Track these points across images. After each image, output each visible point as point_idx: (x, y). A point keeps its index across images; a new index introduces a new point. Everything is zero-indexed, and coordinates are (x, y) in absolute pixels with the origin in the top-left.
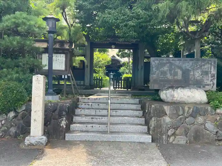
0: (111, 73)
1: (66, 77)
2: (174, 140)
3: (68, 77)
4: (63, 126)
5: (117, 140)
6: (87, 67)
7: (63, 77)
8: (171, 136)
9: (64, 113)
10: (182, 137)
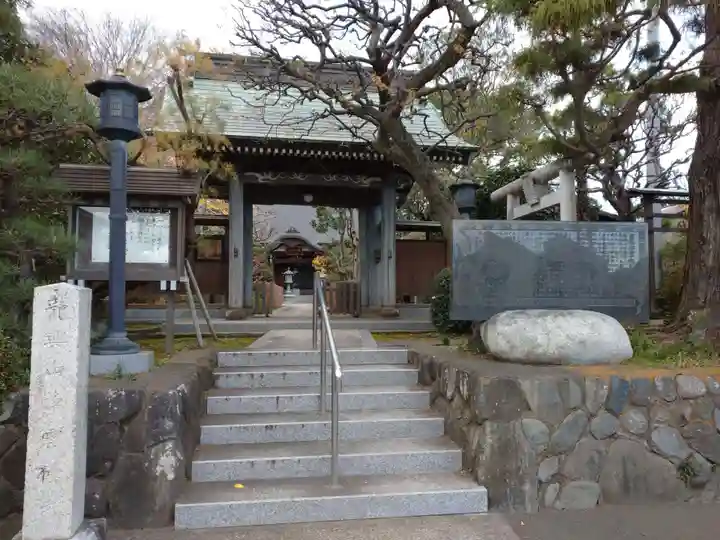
0: (289, 272)
1: (173, 287)
2: (558, 497)
3: (180, 285)
4: (163, 474)
5: (369, 514)
6: (236, 256)
7: (163, 286)
8: (548, 482)
9: (169, 424)
10: (583, 483)
